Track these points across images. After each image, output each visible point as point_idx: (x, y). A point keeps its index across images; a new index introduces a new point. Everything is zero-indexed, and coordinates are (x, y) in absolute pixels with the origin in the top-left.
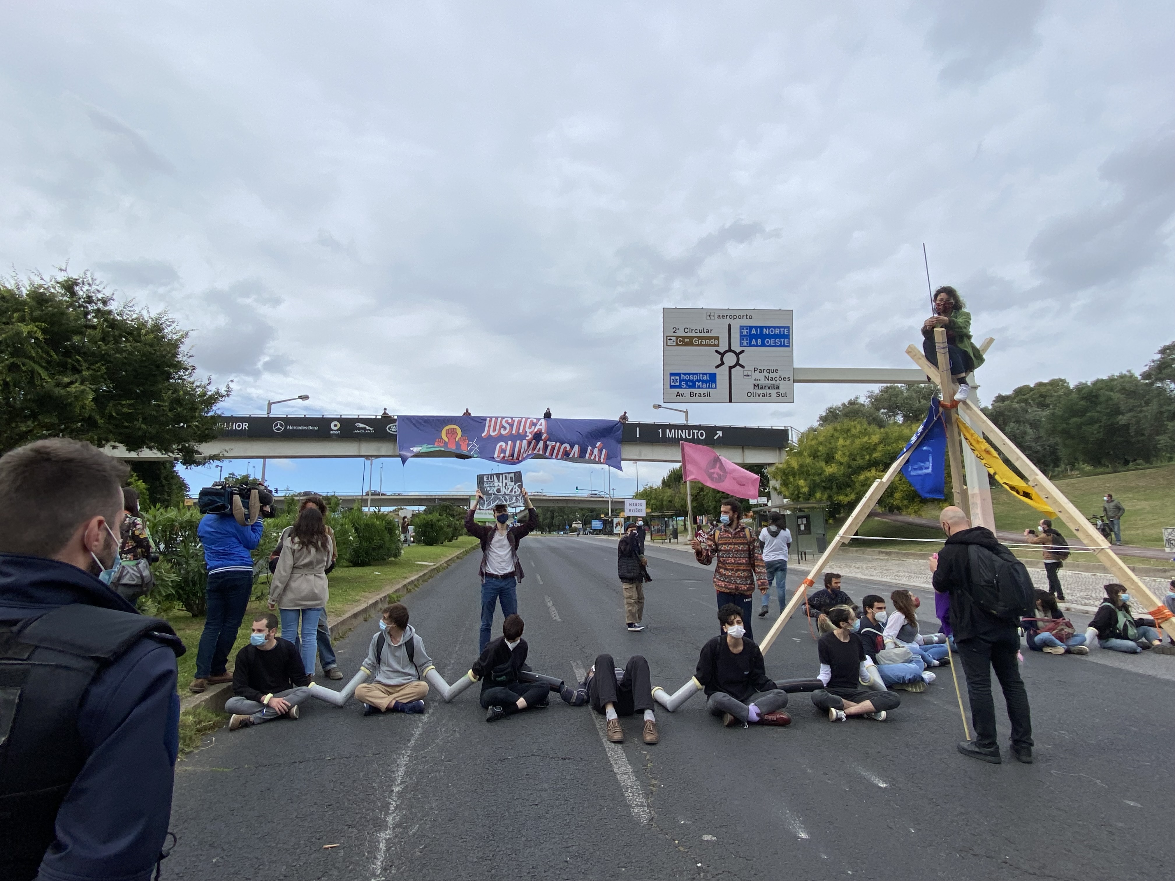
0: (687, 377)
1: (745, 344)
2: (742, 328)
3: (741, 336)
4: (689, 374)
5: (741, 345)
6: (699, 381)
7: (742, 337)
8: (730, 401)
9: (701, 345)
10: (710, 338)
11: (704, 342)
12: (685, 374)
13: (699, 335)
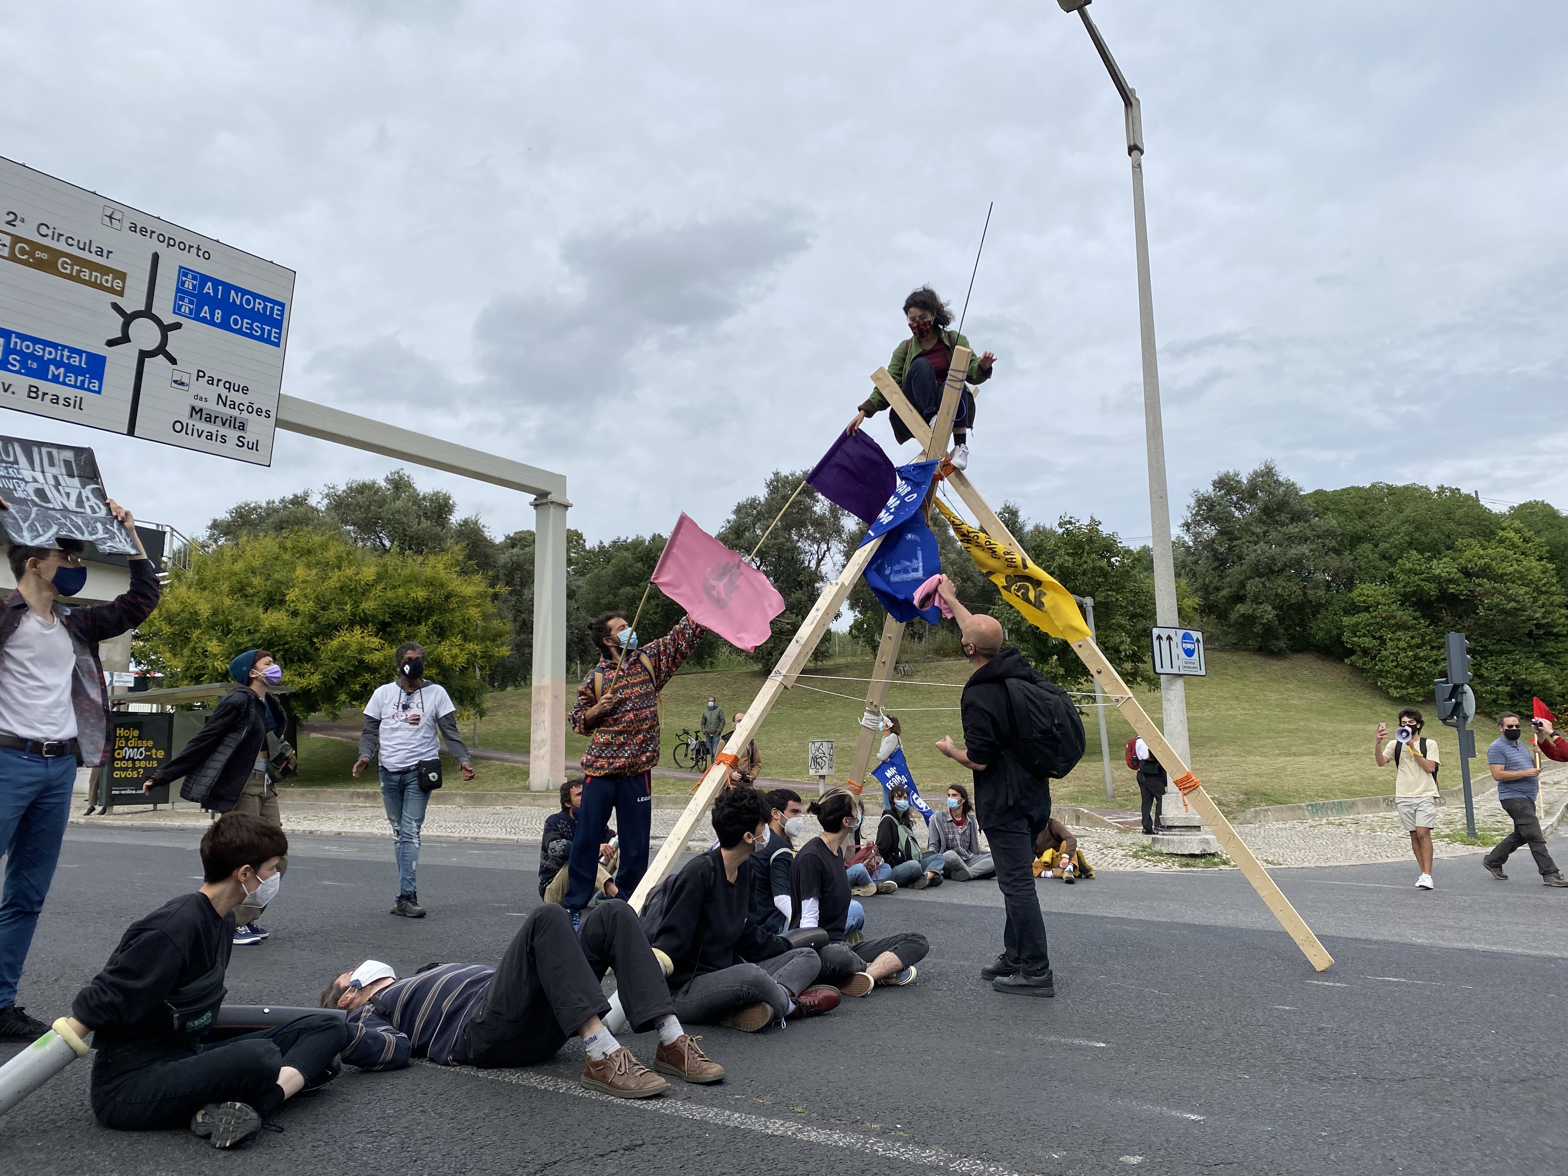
0: (27, 347)
1: (185, 309)
2: (184, 272)
3: (178, 290)
4: (35, 341)
5: (177, 310)
6: (59, 364)
7: (181, 291)
8: (131, 432)
9: (77, 279)
10: (105, 270)
11: (86, 274)
12: (23, 337)
13: (74, 251)
